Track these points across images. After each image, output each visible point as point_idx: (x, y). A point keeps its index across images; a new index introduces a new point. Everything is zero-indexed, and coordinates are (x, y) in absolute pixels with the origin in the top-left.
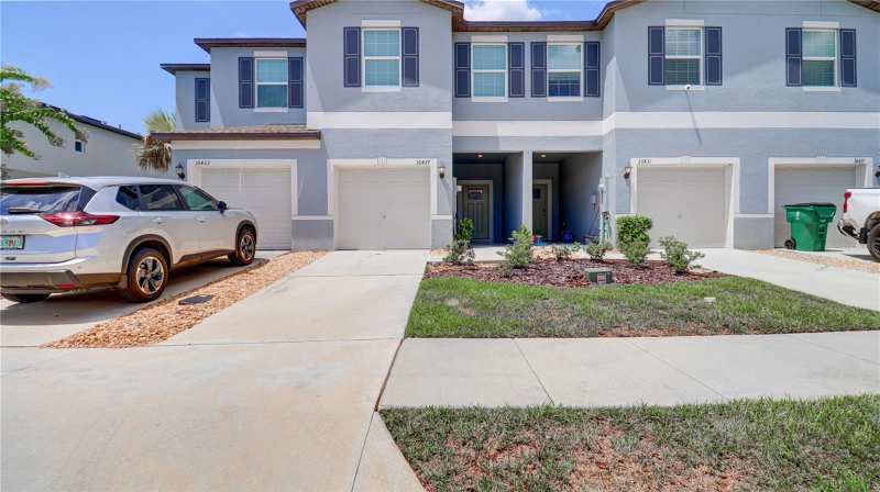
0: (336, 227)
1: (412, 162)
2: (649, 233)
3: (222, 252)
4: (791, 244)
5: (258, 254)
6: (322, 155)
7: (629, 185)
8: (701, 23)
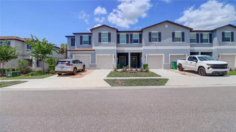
0: (97, 65)
1: (110, 55)
2: (148, 66)
3: (81, 69)
4: (172, 68)
6: (95, 54)
7: (146, 58)
8: (158, 32)
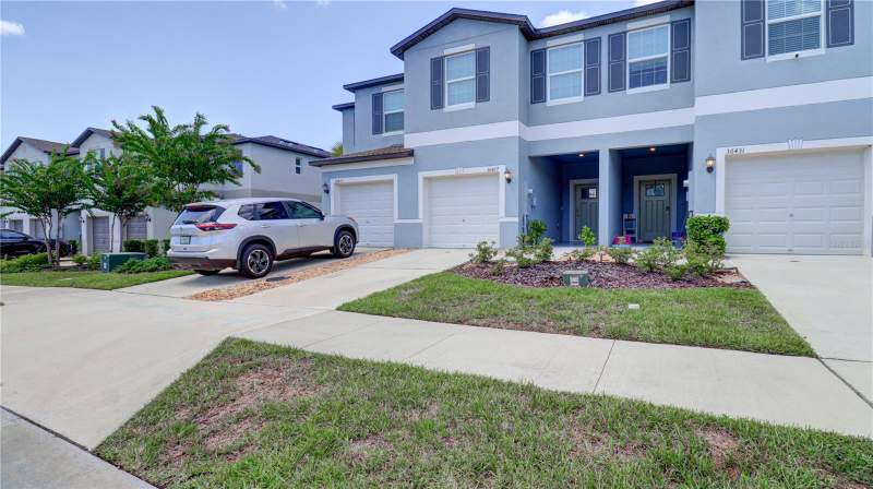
5: (357, 250)
